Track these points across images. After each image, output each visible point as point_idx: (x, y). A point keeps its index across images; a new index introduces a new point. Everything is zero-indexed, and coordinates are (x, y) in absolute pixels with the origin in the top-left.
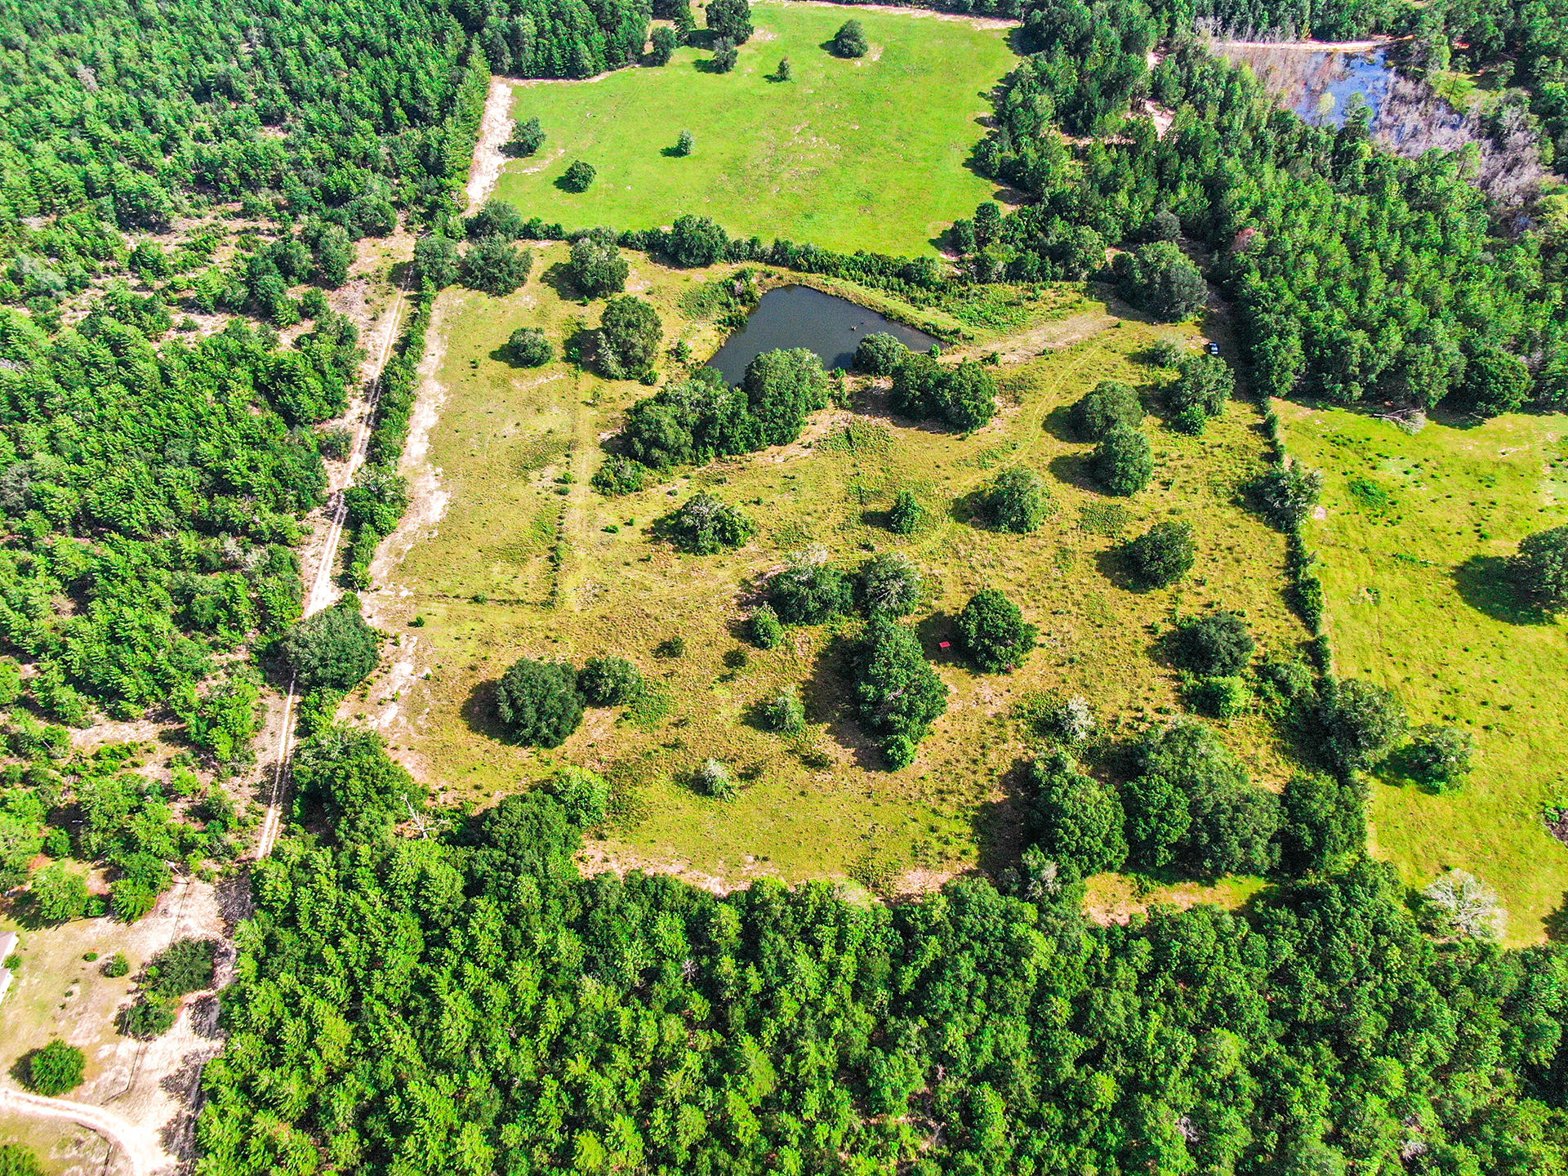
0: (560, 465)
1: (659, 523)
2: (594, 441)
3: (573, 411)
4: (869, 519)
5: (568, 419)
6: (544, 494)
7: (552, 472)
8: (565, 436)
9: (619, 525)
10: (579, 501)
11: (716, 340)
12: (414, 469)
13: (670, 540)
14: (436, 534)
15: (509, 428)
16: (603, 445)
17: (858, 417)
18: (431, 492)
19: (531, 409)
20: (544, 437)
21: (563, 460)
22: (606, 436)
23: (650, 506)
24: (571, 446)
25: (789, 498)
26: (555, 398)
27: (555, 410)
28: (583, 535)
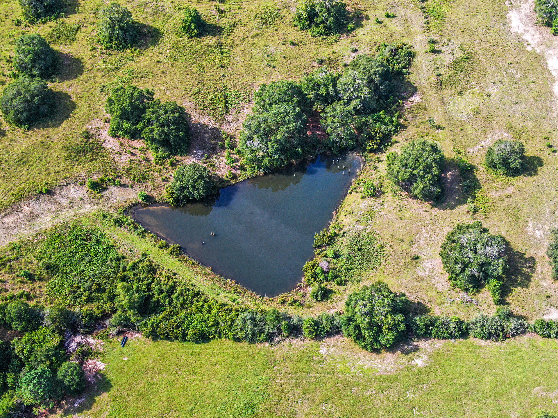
0: (443, 66)
1: (359, 25)
2: (424, 93)
3: (450, 119)
4: (216, 30)
5: (450, 108)
6: (445, 39)
7: (447, 59)
8: (447, 93)
9: (386, 21)
10: (419, 38)
11: (342, 217)
12: (549, 47)
13: (349, 13)
14: (507, 3)
15: (494, 91)
16: (415, 90)
17: (217, 126)
18: (527, 31)
19: (484, 114)
20: (465, 89)
21: (442, 71)
22: (416, 99)
23: (367, 38)
24: (440, 85)
25: (271, 48)
26: (468, 127)
27: (464, 116)
28: (408, 12)
